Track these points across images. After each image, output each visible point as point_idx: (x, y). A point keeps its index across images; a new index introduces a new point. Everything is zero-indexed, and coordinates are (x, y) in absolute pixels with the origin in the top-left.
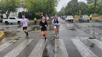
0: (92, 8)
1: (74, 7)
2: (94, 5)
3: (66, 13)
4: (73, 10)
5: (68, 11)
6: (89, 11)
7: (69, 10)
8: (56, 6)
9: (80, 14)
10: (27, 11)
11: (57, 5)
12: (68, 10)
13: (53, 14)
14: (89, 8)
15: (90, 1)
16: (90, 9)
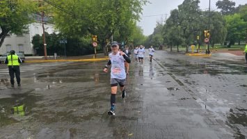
0: (237, 27)
1: (187, 21)
2: (241, 18)
3: (165, 38)
4: (184, 30)
5: (171, 34)
6: (228, 33)
7: (175, 29)
8: (137, 18)
9: (207, 40)
10: (57, 33)
11: (140, 14)
12: (170, 31)
13: (134, 43)
14: (228, 25)
15: (229, 10)
16: (230, 28)
